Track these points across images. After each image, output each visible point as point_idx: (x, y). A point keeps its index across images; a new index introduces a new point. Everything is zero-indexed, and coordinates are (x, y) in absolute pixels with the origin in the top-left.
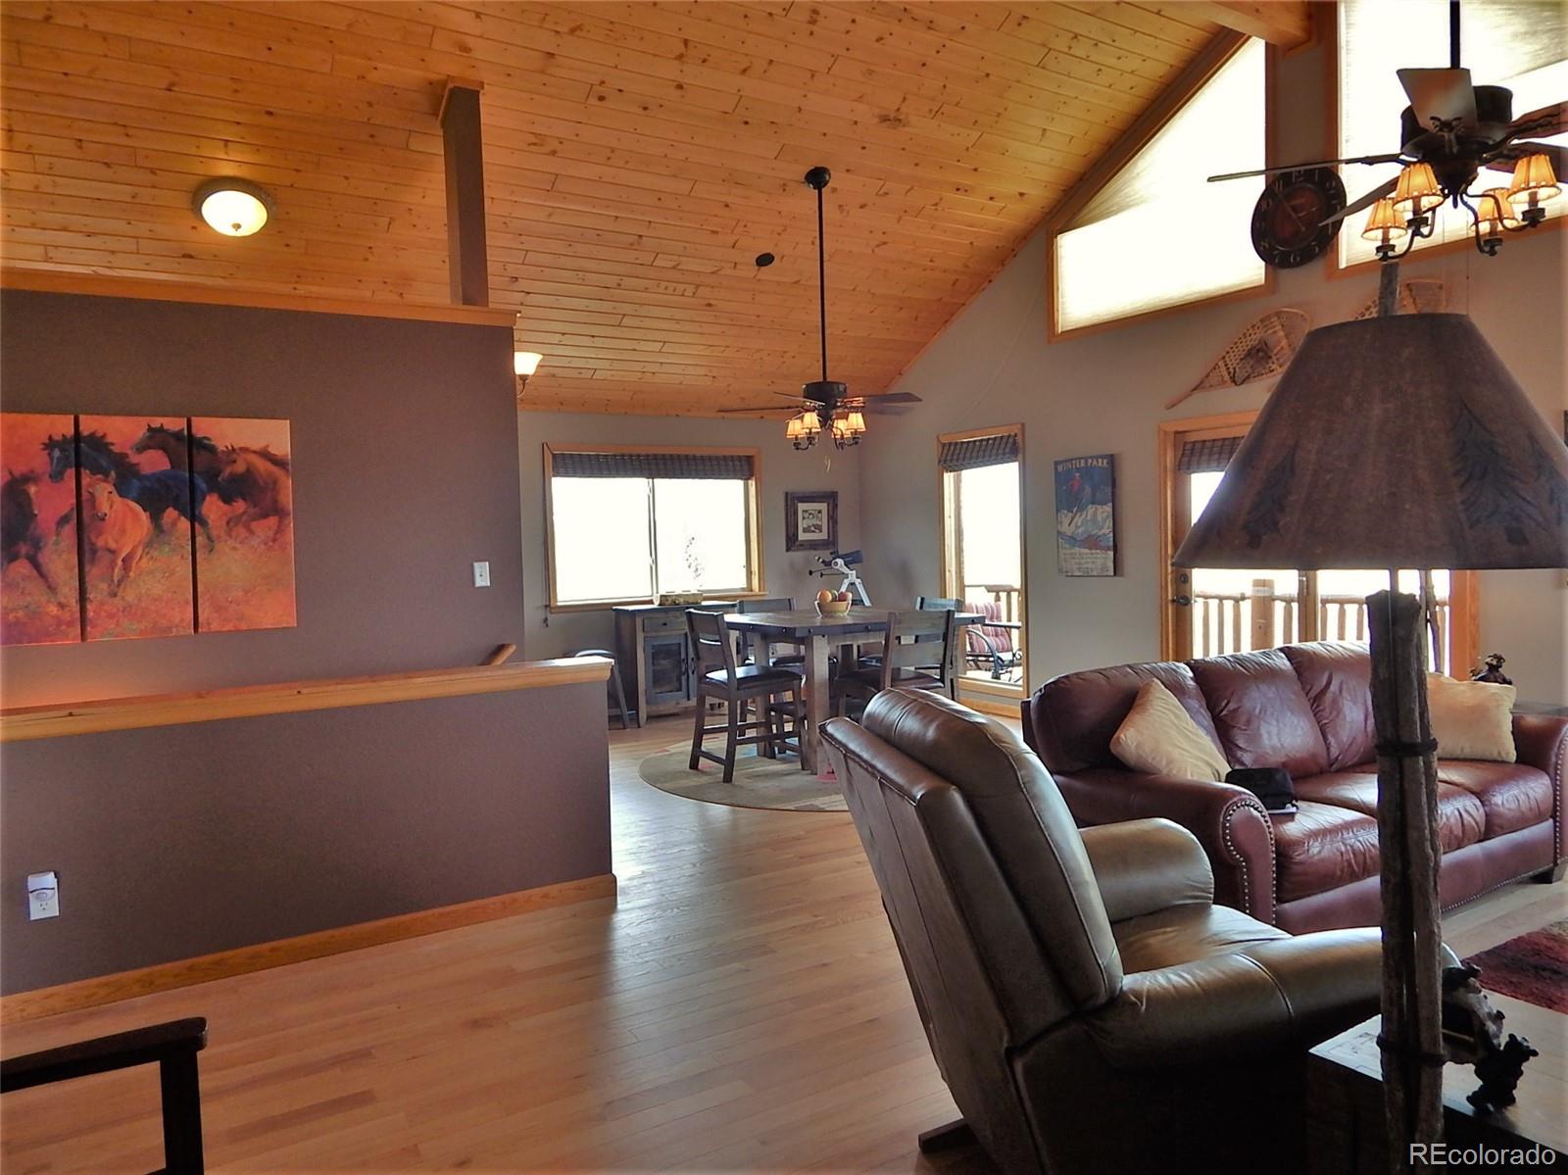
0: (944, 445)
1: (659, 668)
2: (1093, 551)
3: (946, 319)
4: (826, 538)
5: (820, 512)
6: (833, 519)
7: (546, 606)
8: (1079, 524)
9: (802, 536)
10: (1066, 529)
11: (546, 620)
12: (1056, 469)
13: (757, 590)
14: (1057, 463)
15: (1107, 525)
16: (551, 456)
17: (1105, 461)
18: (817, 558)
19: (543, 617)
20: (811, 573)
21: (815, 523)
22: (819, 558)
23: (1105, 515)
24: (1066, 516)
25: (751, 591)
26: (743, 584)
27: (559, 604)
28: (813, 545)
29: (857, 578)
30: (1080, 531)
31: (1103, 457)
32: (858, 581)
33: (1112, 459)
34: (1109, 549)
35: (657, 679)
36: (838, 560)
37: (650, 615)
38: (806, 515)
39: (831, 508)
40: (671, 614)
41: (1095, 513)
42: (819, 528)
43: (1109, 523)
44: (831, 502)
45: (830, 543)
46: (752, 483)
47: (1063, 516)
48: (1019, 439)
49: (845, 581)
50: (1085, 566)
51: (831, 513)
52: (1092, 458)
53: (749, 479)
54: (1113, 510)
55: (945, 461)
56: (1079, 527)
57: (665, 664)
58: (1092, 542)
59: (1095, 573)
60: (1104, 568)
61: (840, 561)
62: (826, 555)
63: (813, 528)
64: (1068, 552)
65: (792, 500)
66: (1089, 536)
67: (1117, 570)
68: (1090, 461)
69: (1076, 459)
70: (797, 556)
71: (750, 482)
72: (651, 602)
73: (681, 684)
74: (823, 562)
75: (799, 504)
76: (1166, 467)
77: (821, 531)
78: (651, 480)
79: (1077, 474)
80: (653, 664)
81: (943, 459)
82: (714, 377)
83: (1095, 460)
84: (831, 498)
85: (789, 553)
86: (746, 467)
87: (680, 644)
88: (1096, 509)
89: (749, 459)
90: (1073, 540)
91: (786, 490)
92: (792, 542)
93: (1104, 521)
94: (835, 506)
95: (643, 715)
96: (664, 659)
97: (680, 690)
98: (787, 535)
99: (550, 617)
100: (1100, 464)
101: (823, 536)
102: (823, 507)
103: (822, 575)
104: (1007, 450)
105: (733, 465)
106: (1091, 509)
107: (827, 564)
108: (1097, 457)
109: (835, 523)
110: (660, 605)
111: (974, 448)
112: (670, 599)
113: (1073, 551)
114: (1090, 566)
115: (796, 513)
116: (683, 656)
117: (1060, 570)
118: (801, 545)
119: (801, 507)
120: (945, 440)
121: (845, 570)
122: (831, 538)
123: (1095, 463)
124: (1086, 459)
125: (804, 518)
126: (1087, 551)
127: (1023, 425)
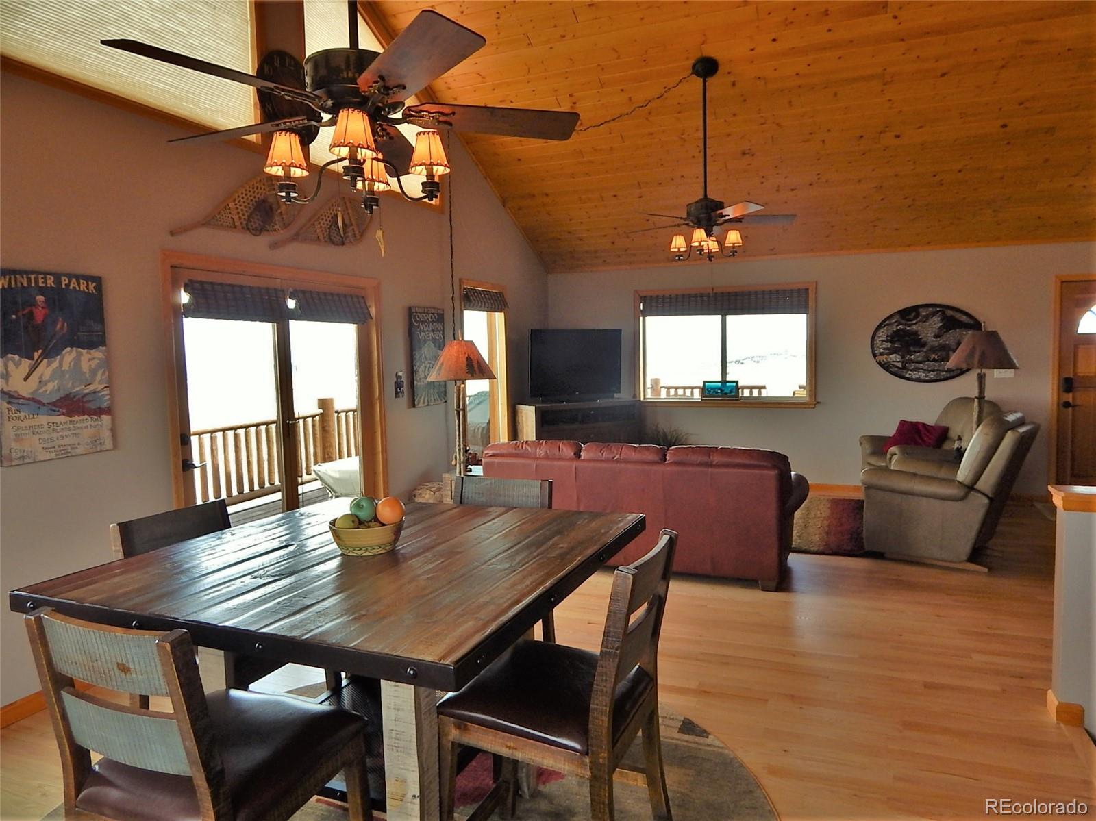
2: (76, 417)
8: (46, 378)
10: (17, 385)
15: (98, 378)
17: (92, 286)
23: (94, 363)
24: (17, 365)
30: (50, 386)
31: (88, 278)
33: (99, 283)
34: (99, 412)
41: (77, 360)
43: (101, 377)
47: (11, 365)
50: (63, 442)
52: (70, 276)
54: (107, 357)
56: (46, 383)
58: (72, 405)
59: (79, 451)
60: (96, 440)
64: (25, 424)
66: (67, 396)
67: (115, 438)
68: (65, 280)
79: (40, 298)
83: (74, 280)
88: (79, 355)
90: (36, 404)
93: (93, 372)
100: (83, 287)
106: (69, 355)
108: (78, 277)
113: (35, 422)
114: (72, 443)
123: (73, 284)
124: (57, 277)
126: (62, 418)
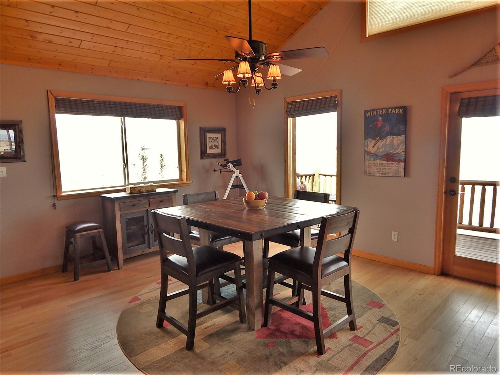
0: (288, 103)
1: (130, 231)
2: (390, 162)
3: (292, 32)
4: (220, 152)
5: (217, 138)
6: (224, 142)
7: (54, 196)
8: (380, 147)
9: (209, 151)
10: (370, 149)
11: (54, 205)
12: (365, 115)
13: (186, 181)
14: (365, 112)
15: (400, 147)
16: (54, 100)
17: (401, 111)
18: (218, 163)
19: (52, 203)
20: (215, 171)
21: (215, 144)
22: (219, 163)
23: (399, 142)
24: (371, 142)
25: (182, 181)
26: (177, 177)
27: (63, 194)
28: (214, 156)
29: (240, 174)
30: (381, 150)
31: (400, 108)
32: (240, 175)
33: (405, 109)
34: (400, 161)
35: (129, 237)
36: (229, 164)
37: (125, 201)
38: (211, 140)
39: (223, 136)
40: (138, 199)
41: (392, 140)
42: (217, 147)
43: (402, 147)
44: (223, 133)
45: (222, 155)
46: (182, 123)
47: (369, 142)
48: (339, 98)
49: (233, 175)
50: (384, 171)
51: (223, 138)
52: (392, 108)
53: (180, 119)
54: (405, 139)
55: (290, 112)
56: (380, 149)
57: (134, 228)
58: (389, 157)
59: (390, 175)
60: (397, 172)
61: (231, 165)
62: (222, 161)
63: (214, 147)
64: (372, 162)
65: (204, 131)
66: (387, 154)
67: (406, 172)
68: (390, 110)
69: (380, 109)
70: (206, 162)
71: (181, 121)
72: (124, 190)
73: (144, 239)
74: (221, 165)
75: (207, 134)
76: (446, 114)
77: (218, 149)
78: (123, 118)
79: (380, 118)
80: (127, 230)
81: (288, 110)
82: (161, 56)
83: (394, 110)
84: (222, 131)
85: (202, 160)
86: (178, 113)
87: (143, 216)
88: (393, 138)
89: (180, 108)
90: (376, 156)
91: (201, 126)
92: (203, 154)
93: (399, 145)
94: (225, 135)
95: (121, 261)
96: (134, 226)
97: (144, 243)
98: (201, 151)
99: (57, 202)
100: (397, 112)
101: (219, 151)
102: (219, 135)
103: (221, 172)
104: (331, 105)
105: (172, 111)
106: (389, 139)
107: (223, 166)
108: (395, 108)
109: (225, 144)
110: (130, 193)
111: (308, 104)
112: (137, 189)
113: (375, 162)
114: (387, 171)
115: (205, 138)
116: (145, 223)
117: (366, 173)
118: (208, 156)
119: (208, 135)
120: (289, 100)
121: (234, 169)
122: (223, 152)
124: (387, 109)
125: (209, 142)
126: (385, 162)
127: (341, 91)
